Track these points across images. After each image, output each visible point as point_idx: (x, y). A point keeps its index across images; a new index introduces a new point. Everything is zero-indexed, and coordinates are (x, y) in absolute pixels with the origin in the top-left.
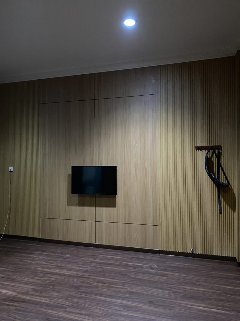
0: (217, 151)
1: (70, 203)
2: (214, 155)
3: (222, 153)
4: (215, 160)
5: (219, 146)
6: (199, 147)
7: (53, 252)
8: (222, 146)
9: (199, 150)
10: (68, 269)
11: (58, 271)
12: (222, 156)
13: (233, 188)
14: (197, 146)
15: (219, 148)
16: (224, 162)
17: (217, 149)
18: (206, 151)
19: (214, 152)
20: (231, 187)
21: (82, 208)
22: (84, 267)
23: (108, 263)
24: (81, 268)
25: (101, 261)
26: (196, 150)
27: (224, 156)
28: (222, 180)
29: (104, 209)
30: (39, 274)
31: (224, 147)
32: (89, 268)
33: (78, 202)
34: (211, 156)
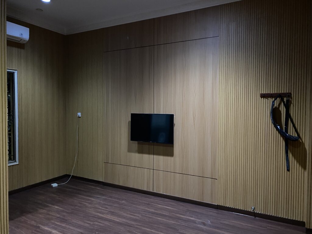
0: (285, 99)
1: (130, 150)
2: (282, 104)
3: (292, 102)
4: (283, 109)
5: (288, 93)
6: (264, 95)
7: (111, 197)
8: (292, 93)
9: (264, 98)
10: (119, 216)
11: (109, 217)
12: (292, 105)
13: (304, 142)
14: (262, 94)
15: (289, 95)
16: (294, 112)
17: (286, 97)
18: (272, 99)
19: (282, 100)
20: (302, 141)
21: (141, 155)
22: (135, 215)
23: (160, 214)
24: (132, 216)
25: (154, 211)
26: (261, 97)
27: (294, 105)
28: (291, 132)
29: (161, 158)
30: (91, 218)
31: (295, 94)
32: (140, 216)
33: (137, 149)
34: (278, 105)
